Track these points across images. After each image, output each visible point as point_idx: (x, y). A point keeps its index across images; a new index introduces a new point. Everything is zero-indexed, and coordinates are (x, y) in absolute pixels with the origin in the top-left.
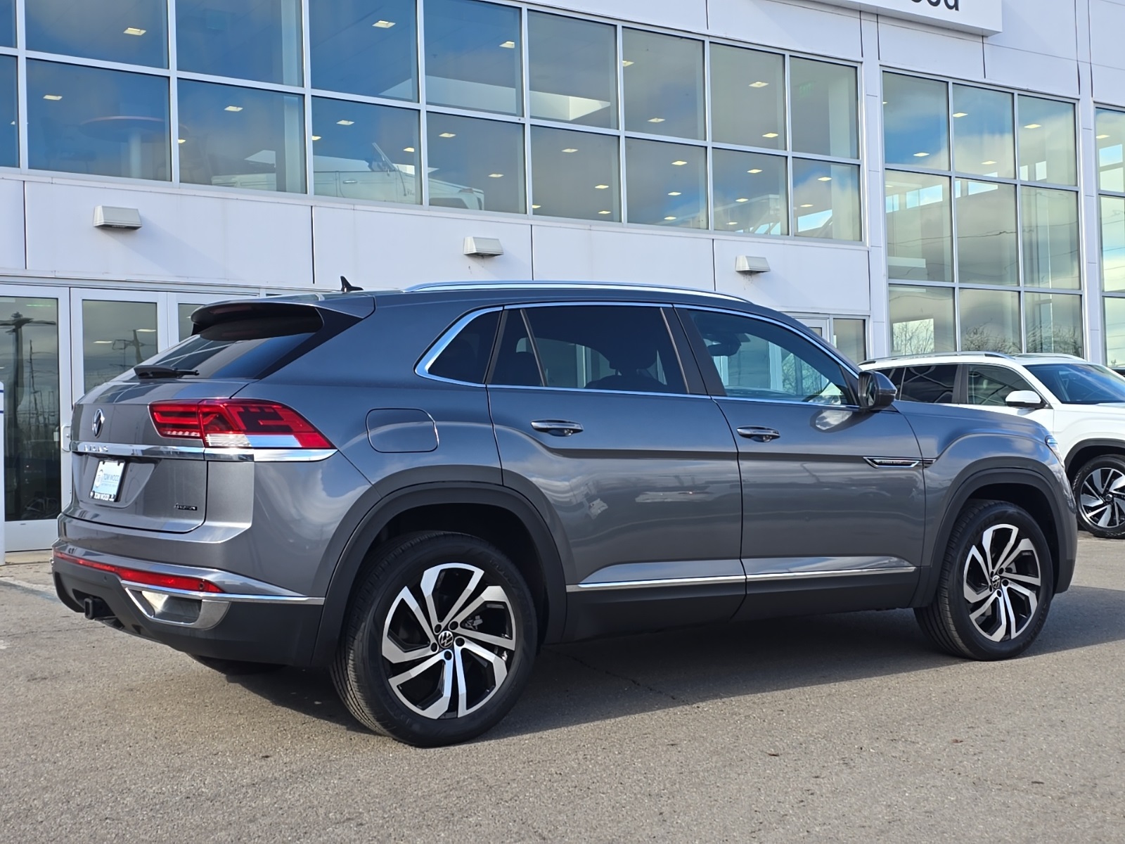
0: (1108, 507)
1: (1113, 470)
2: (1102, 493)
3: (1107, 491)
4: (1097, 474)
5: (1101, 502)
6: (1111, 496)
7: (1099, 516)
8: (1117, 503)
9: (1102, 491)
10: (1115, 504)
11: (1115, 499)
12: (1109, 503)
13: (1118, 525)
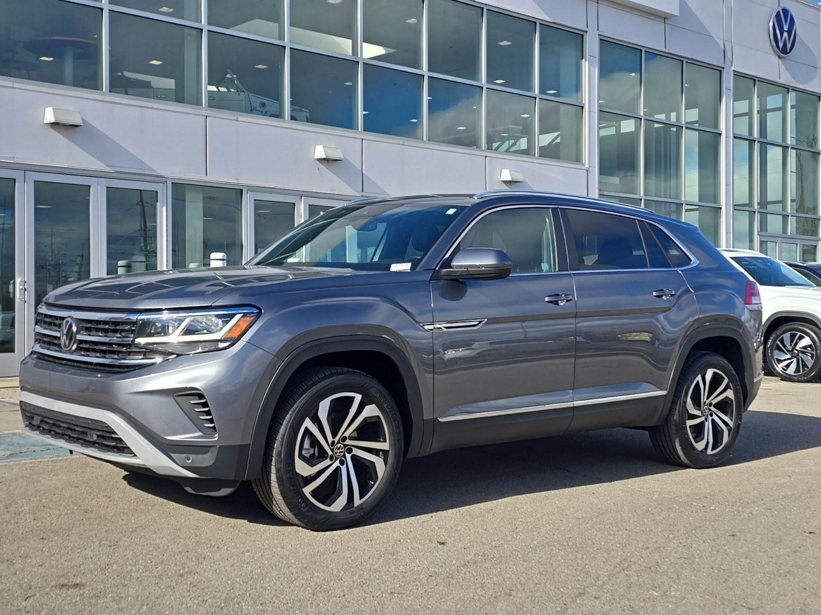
0: (795, 360)
1: (799, 334)
2: (790, 349)
3: (794, 348)
4: (787, 336)
5: (789, 356)
6: (796, 352)
7: (788, 366)
8: (801, 357)
9: (790, 348)
10: (800, 359)
11: (800, 354)
12: (795, 357)
13: (801, 372)
